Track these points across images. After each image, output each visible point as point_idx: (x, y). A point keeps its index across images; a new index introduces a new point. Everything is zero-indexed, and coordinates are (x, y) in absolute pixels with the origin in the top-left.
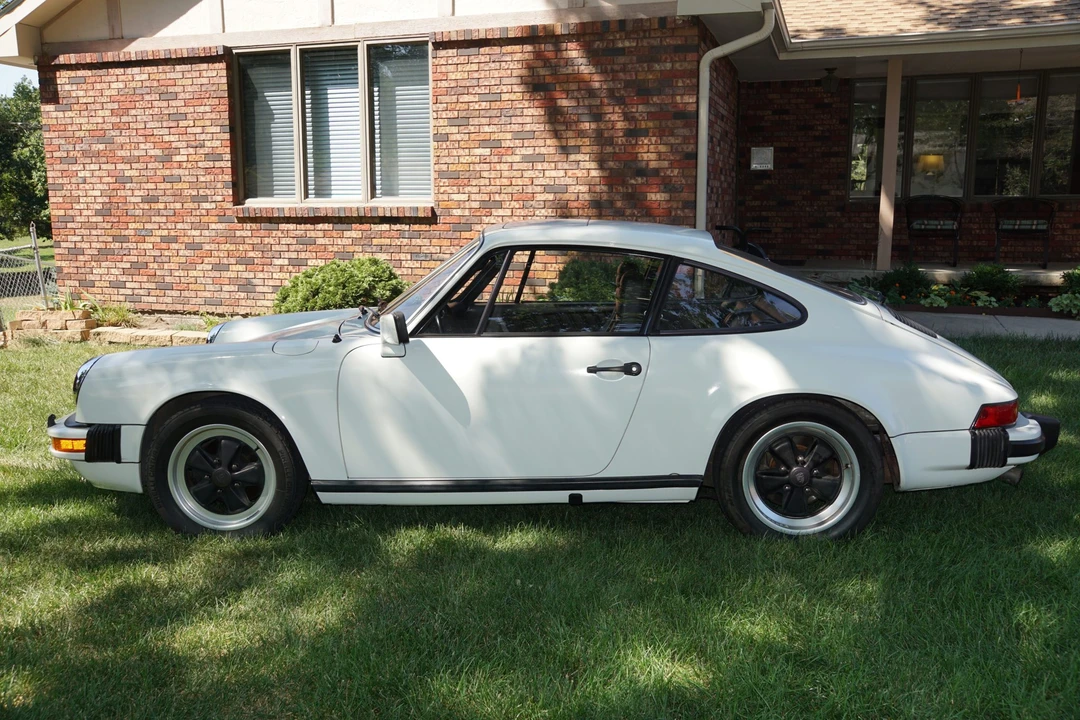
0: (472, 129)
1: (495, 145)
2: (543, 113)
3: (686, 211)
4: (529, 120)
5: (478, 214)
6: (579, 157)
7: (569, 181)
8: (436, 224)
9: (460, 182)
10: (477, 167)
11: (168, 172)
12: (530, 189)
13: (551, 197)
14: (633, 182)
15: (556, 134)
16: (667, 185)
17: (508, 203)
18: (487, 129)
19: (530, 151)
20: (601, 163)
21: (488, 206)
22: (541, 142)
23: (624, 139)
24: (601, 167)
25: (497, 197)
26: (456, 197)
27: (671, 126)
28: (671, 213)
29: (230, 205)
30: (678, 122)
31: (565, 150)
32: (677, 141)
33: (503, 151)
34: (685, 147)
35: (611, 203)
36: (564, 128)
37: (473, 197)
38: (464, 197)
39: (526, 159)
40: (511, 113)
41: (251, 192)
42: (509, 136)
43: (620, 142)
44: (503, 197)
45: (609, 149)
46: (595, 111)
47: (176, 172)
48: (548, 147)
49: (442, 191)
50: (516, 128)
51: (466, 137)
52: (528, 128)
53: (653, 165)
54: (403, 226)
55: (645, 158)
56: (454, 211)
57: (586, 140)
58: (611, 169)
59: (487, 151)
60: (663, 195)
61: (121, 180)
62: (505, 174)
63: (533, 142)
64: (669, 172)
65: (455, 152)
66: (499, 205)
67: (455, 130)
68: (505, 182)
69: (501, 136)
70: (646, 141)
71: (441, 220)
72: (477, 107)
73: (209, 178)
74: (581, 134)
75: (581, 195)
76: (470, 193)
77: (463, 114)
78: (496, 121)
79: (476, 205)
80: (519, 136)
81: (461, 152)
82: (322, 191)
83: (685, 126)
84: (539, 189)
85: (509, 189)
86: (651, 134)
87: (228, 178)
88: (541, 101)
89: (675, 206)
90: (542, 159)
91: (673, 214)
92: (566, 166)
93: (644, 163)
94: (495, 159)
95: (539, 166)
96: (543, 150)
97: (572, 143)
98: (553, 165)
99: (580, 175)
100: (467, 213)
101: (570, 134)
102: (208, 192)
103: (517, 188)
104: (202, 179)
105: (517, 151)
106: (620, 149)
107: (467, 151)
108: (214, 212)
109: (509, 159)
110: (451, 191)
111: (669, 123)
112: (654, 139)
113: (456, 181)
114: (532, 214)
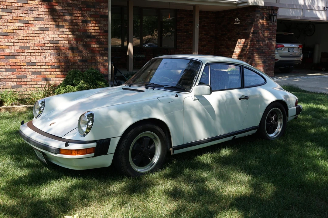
0: (14, 14)
1: (26, 22)
2: (48, 11)
3: (105, 51)
4: (41, 13)
5: (19, 51)
6: (64, 30)
7: (60, 39)
9: (9, 37)
10: (17, 31)
12: (43, 42)
13: (52, 45)
14: (85, 40)
15: (54, 20)
16: (99, 42)
17: (33, 47)
18: (21, 15)
19: (42, 26)
20: (73, 31)
21: (24, 48)
22: (47, 23)
23: (82, 24)
24: (73, 34)
25: (28, 45)
26: (7, 44)
27: (99, 20)
28: (100, 52)
30: (102, 19)
31: (58, 26)
32: (101, 26)
33: (30, 25)
34: (104, 28)
35: (77, 48)
36: (57, 17)
37: (16, 44)
38: (12, 44)
39: (41, 29)
40: (33, 9)
42: (32, 19)
43: (80, 25)
44: (31, 44)
45: (76, 27)
46: (70, 12)
48: (51, 24)
50: (36, 16)
51: (11, 18)
52: (41, 16)
53: (93, 34)
55: (90, 31)
56: (6, 50)
57: (66, 23)
58: (77, 35)
59: (22, 25)
60: (97, 45)
62: (32, 35)
63: (44, 22)
64: (99, 37)
65: (5, 24)
66: (28, 48)
67: (5, 14)
68: (31, 38)
69: (28, 19)
70: (90, 25)
72: (16, 5)
74: (65, 21)
75: (65, 45)
76: (14, 42)
77: (10, 7)
78: (26, 12)
79: (17, 48)
80: (36, 19)
81: (9, 24)
83: (104, 20)
84: (47, 42)
85: (34, 41)
86: (92, 22)
88: (47, 6)
89: (101, 49)
90: (47, 29)
91: (101, 52)
92: (58, 33)
93: (90, 33)
94: (26, 28)
95: (47, 32)
96: (48, 26)
97: (61, 24)
98: (53, 32)
99: (64, 37)
100: (13, 51)
101: (60, 20)
103: (37, 41)
105: (37, 26)
106: (80, 28)
107: (12, 24)
109: (33, 29)
110: (4, 41)
111: (99, 19)
112: (93, 24)
113: (7, 37)
114: (44, 52)
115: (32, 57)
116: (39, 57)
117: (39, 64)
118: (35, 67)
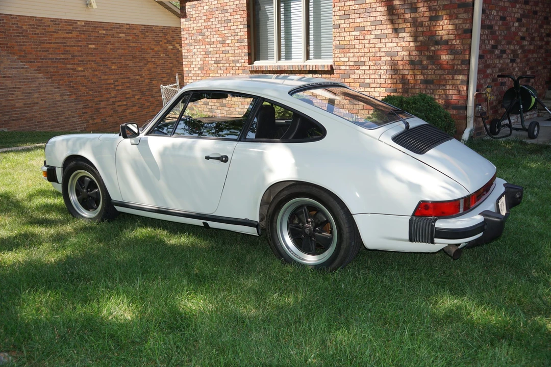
0: (351, 21)
1: (361, 29)
2: (386, 9)
3: (463, 66)
4: (379, 14)
5: (353, 69)
6: (404, 35)
7: (399, 49)
8: (333, 74)
9: (344, 50)
10: (353, 42)
11: (224, 49)
12: (378, 54)
13: (389, 58)
14: (433, 48)
15: (392, 22)
16: (452, 51)
17: (367, 62)
18: (358, 20)
19: (379, 32)
20: (415, 37)
21: (358, 64)
22: (385, 27)
23: (429, 22)
24: (415, 41)
25: (362, 59)
26: (342, 59)
27: (456, 12)
28: (454, 67)
29: (247, 65)
30: (461, 9)
31: (396, 31)
32: (459, 22)
33: (365, 32)
34: (464, 25)
35: (421, 62)
36: (397, 17)
37: (351, 59)
38: (346, 59)
39: (377, 37)
40: (370, 10)
41: (257, 58)
42: (369, 24)
43: (427, 25)
44: (366, 59)
45: (420, 29)
46: (414, 6)
47: (227, 48)
48: (388, 29)
49: (336, 56)
50: (372, 19)
51: (348, 25)
52: (378, 18)
53: (445, 38)
54: (318, 75)
55: (441, 34)
56: (342, 67)
57: (408, 24)
58: (421, 41)
59: (358, 33)
60: (450, 56)
61: (208, 53)
62: (367, 46)
63: (381, 27)
64: (454, 42)
65: (342, 35)
66: (363, 63)
67: (343, 21)
68: (366, 50)
69: (365, 24)
70: (441, 23)
71: (336, 72)
72: (354, 8)
73: (239, 51)
74: (405, 21)
75: (404, 57)
76: (349, 57)
77: (347, 13)
78: (362, 15)
79: (352, 64)
80: (375, 24)
81: (346, 34)
82: (288, 57)
83: (465, 12)
84: (383, 54)
85: (368, 55)
86: (444, 19)
87: (246, 51)
88: (385, 2)
89: (456, 63)
90: (385, 36)
91: (455, 68)
92: (397, 40)
93: (440, 36)
94: (362, 37)
95: (383, 41)
96: (386, 31)
97: (401, 26)
98: (390, 40)
99: (404, 45)
100: (348, 68)
101: (400, 21)
102: (239, 58)
103: (372, 54)
104: (236, 52)
105: (373, 33)
106: (427, 29)
107: (348, 33)
108: (241, 68)
109: (368, 37)
110: (340, 56)
111: (455, 11)
112: (446, 21)
114: (379, 68)
115: (365, 76)
116: (373, 76)
117: (372, 85)
118: (369, 89)
